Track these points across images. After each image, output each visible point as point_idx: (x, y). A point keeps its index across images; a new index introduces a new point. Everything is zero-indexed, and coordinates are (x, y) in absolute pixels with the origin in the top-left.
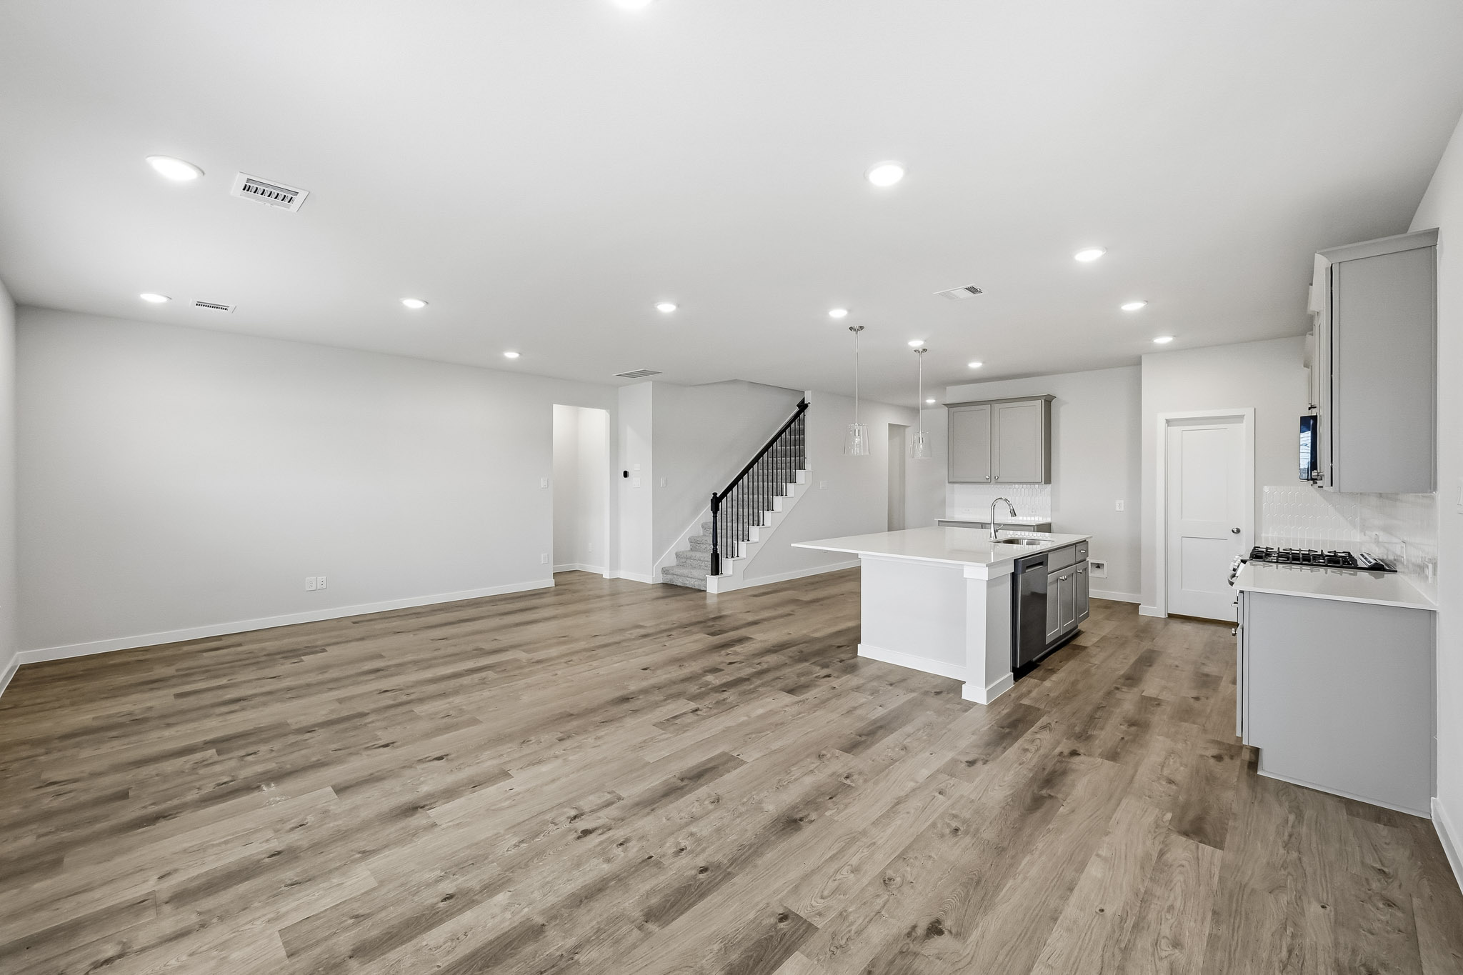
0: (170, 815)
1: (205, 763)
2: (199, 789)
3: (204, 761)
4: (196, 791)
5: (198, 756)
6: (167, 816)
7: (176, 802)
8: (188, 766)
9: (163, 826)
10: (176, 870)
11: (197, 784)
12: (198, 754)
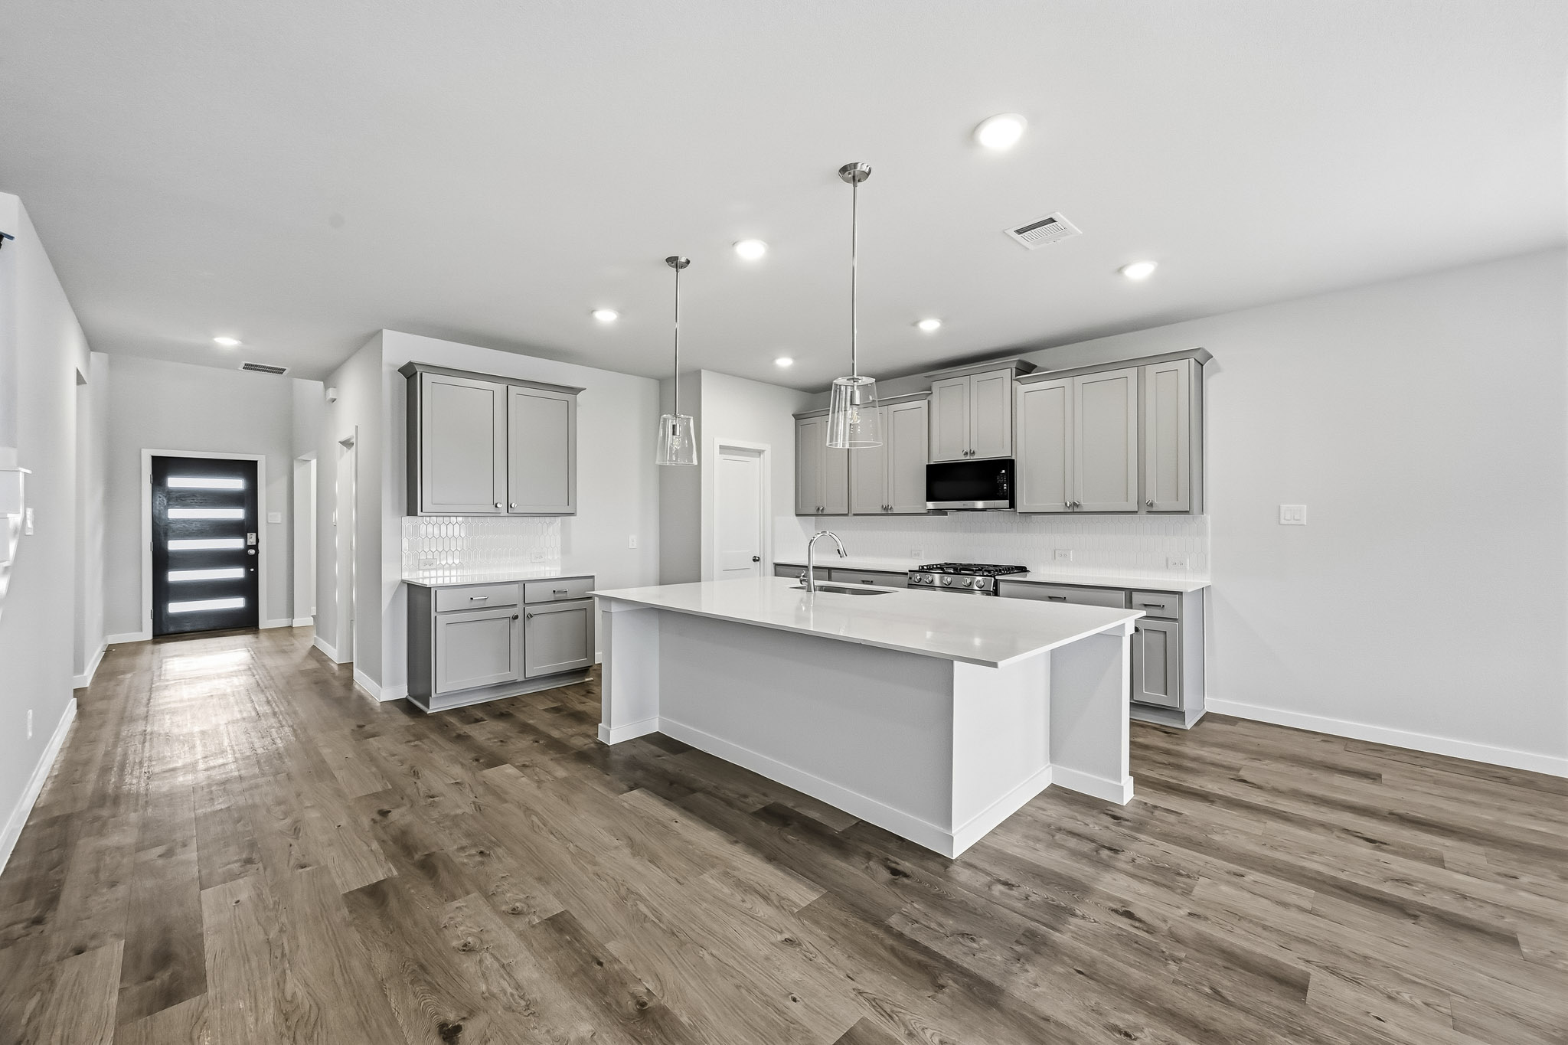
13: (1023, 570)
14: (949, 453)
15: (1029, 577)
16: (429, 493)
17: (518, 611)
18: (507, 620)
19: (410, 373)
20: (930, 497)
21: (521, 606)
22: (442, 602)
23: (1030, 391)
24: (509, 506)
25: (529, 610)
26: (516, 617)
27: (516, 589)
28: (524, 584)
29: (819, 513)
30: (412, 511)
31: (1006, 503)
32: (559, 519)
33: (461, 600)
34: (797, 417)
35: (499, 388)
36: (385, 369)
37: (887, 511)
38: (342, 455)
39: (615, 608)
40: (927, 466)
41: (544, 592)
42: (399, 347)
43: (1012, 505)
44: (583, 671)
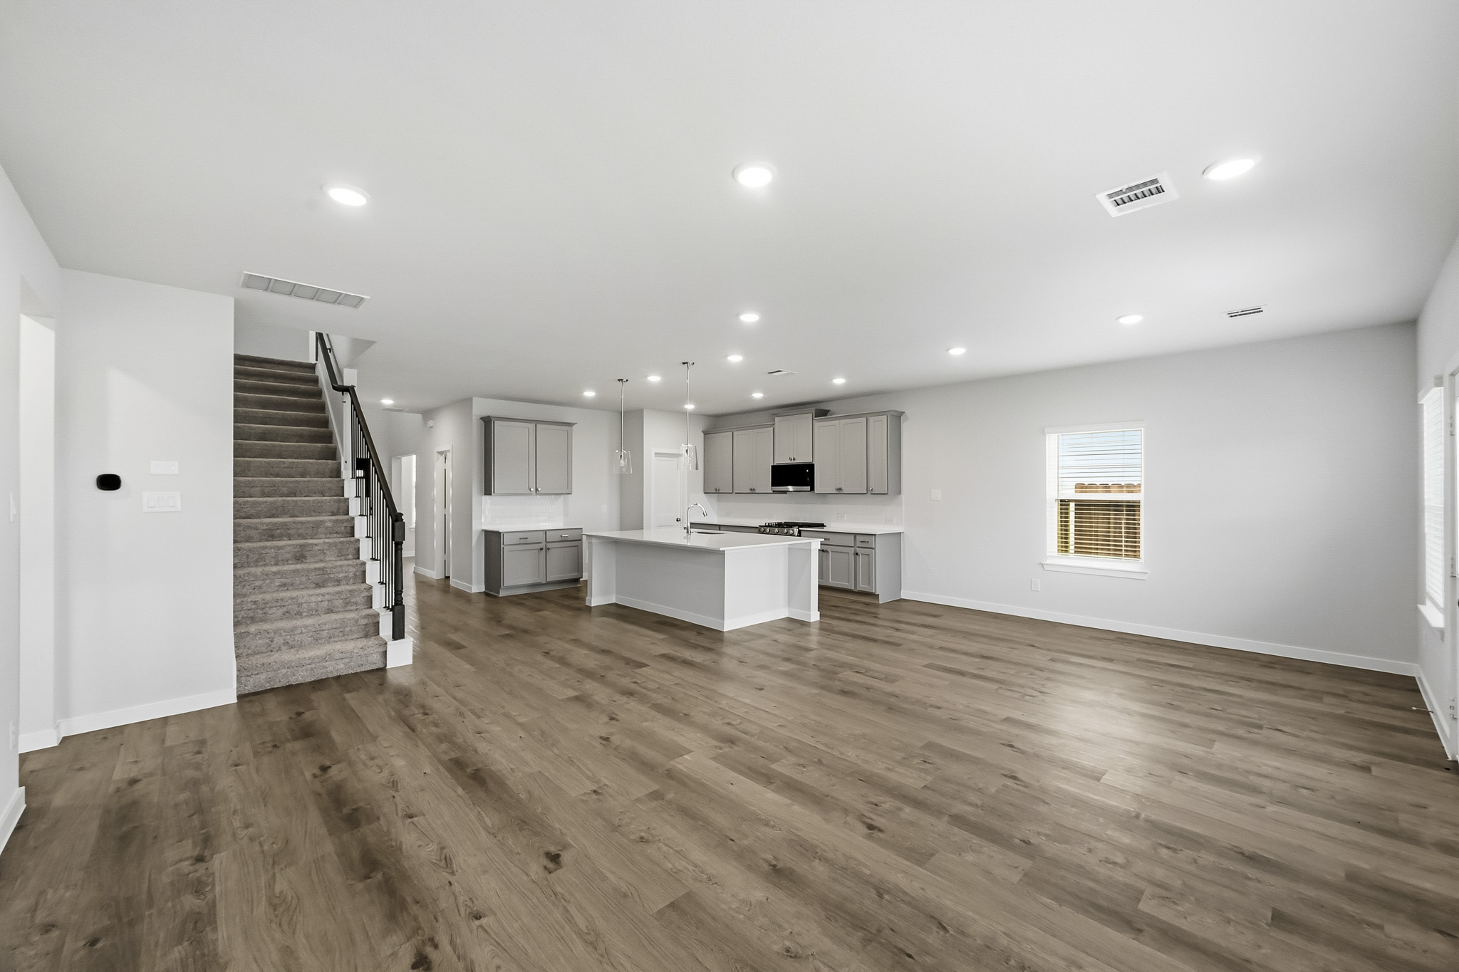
0: (1236, 852)
1: (1164, 893)
2: (1195, 861)
3: (1163, 898)
4: (1200, 861)
5: (1166, 914)
6: (1240, 853)
7: (1226, 864)
8: (1185, 906)
9: (1250, 846)
10: (1251, 804)
11: (1192, 868)
12: (1164, 918)
13: (822, 525)
14: (783, 460)
15: (825, 529)
16: (498, 484)
17: (542, 545)
18: (537, 551)
19: (487, 422)
20: (773, 484)
21: (544, 543)
22: (506, 540)
23: (823, 426)
24: (536, 490)
25: (549, 545)
26: (542, 549)
27: (542, 534)
28: (546, 532)
29: (717, 492)
30: (488, 490)
31: (808, 488)
32: (562, 496)
33: (515, 539)
34: (706, 433)
35: (532, 426)
36: (474, 418)
37: (753, 491)
38: (438, 459)
39: (594, 541)
40: (772, 466)
41: (555, 536)
42: (482, 407)
43: (812, 489)
44: (576, 580)
